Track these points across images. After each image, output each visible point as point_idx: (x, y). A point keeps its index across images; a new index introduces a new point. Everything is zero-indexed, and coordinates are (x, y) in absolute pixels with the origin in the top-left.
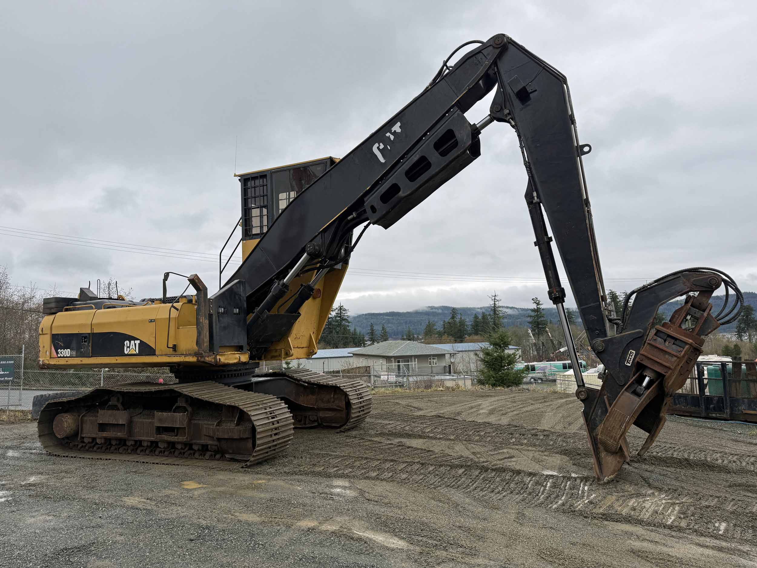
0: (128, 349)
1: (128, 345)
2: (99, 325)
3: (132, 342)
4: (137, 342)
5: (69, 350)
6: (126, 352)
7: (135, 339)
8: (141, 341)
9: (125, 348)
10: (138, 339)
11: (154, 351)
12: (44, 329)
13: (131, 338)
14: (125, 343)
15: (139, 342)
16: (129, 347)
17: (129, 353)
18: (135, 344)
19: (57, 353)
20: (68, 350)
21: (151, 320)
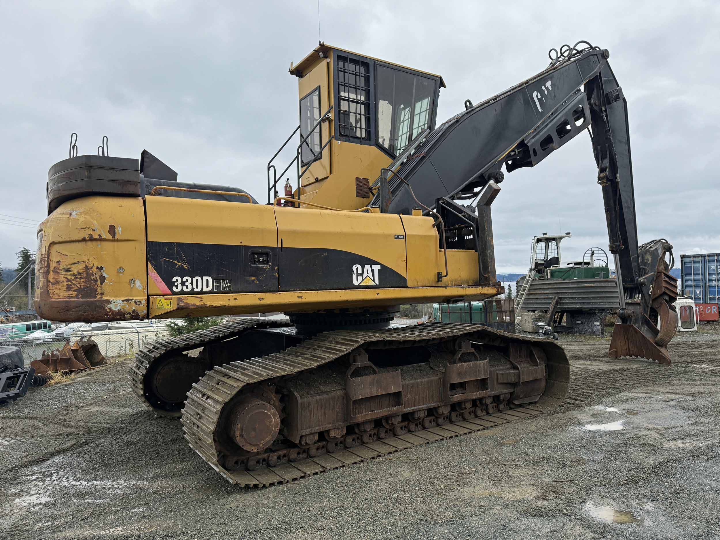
0: (360, 278)
1: (360, 271)
2: (293, 233)
3: (367, 267)
4: (376, 268)
5: (210, 279)
6: (356, 283)
7: (372, 262)
8: (382, 266)
9: (354, 276)
10: (377, 263)
11: (405, 280)
12: (119, 231)
13: (364, 261)
14: (354, 268)
15: (379, 267)
16: (362, 275)
17: (362, 284)
18: (373, 271)
19: (170, 284)
20: (205, 278)
21: (399, 236)
